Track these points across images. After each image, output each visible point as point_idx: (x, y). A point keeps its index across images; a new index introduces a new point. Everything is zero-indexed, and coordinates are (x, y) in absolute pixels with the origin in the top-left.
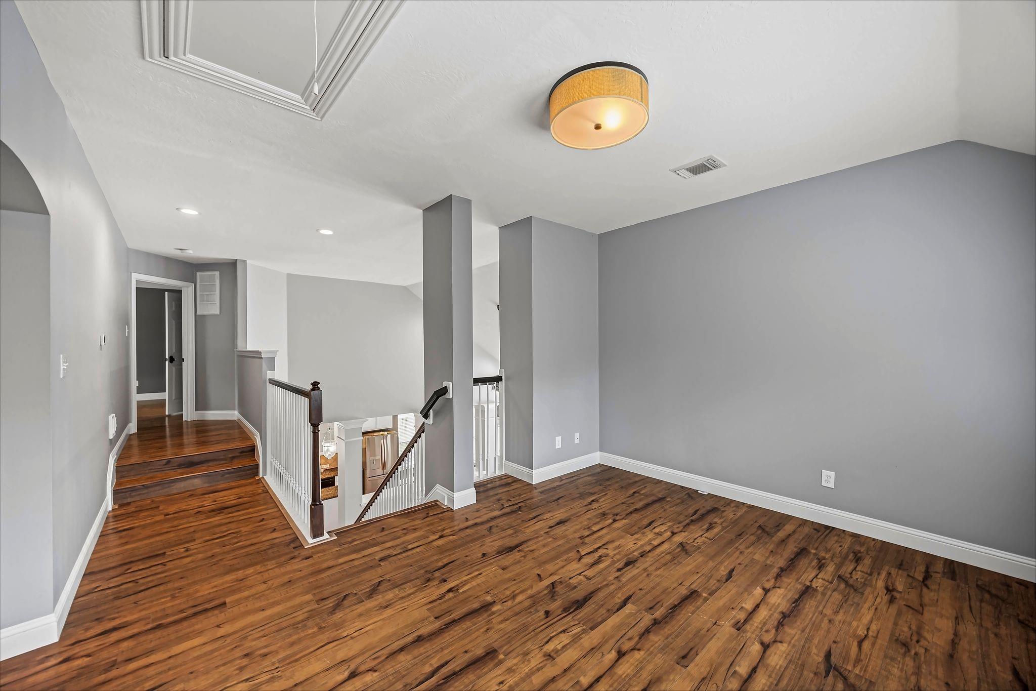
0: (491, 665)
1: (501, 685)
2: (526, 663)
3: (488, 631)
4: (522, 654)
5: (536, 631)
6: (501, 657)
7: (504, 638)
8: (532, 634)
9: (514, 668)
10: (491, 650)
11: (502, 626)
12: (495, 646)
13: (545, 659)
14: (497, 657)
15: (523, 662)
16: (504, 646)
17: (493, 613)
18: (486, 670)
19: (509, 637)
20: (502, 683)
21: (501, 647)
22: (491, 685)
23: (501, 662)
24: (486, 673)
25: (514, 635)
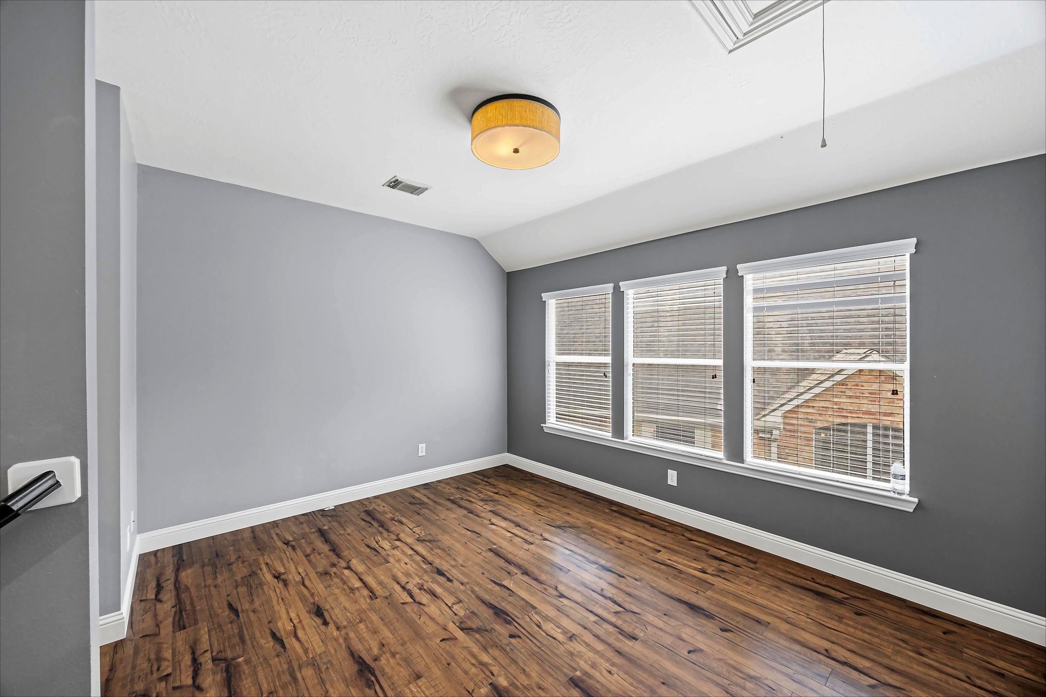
0: (591, 682)
1: (612, 672)
2: (582, 654)
3: (543, 688)
4: (572, 657)
5: (539, 645)
6: (578, 673)
7: (552, 672)
8: (543, 649)
9: (590, 663)
10: (571, 683)
11: (534, 674)
12: (564, 680)
13: (574, 640)
14: (579, 678)
15: (582, 656)
16: (564, 671)
17: (513, 684)
18: (598, 686)
19: (550, 667)
20: (610, 672)
21: (566, 675)
22: (614, 680)
23: (586, 673)
24: (603, 685)
25: (547, 664)
